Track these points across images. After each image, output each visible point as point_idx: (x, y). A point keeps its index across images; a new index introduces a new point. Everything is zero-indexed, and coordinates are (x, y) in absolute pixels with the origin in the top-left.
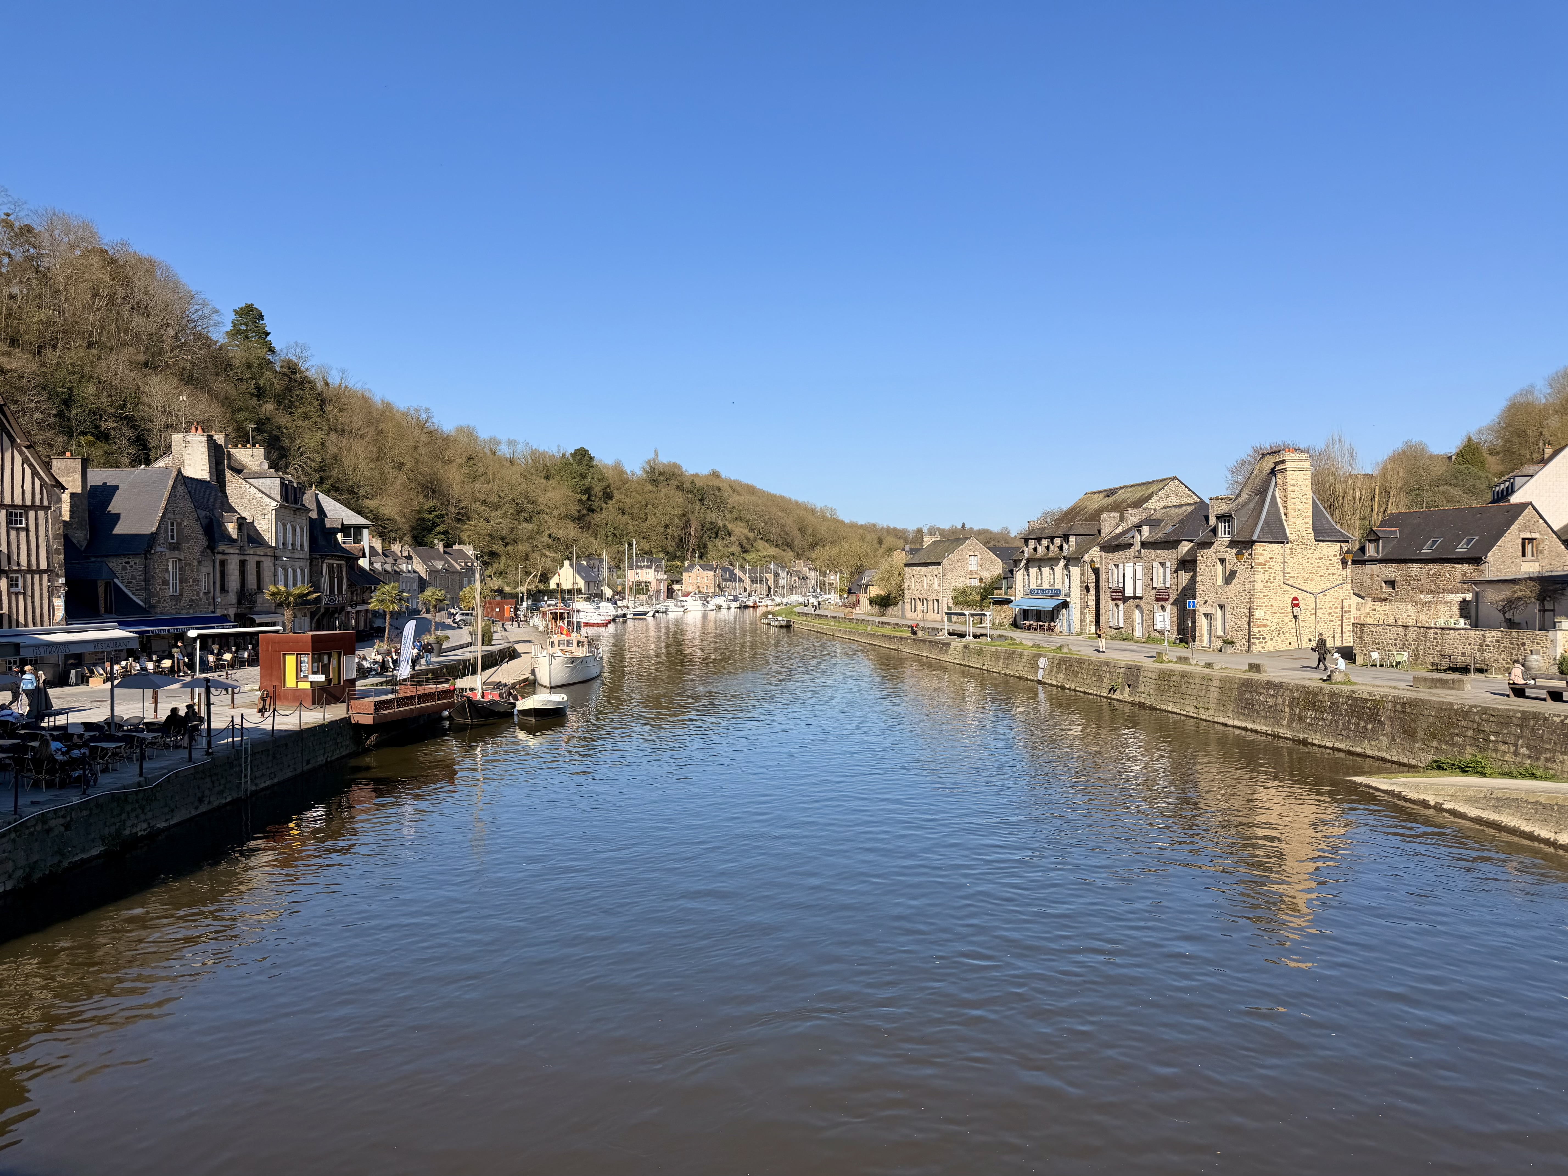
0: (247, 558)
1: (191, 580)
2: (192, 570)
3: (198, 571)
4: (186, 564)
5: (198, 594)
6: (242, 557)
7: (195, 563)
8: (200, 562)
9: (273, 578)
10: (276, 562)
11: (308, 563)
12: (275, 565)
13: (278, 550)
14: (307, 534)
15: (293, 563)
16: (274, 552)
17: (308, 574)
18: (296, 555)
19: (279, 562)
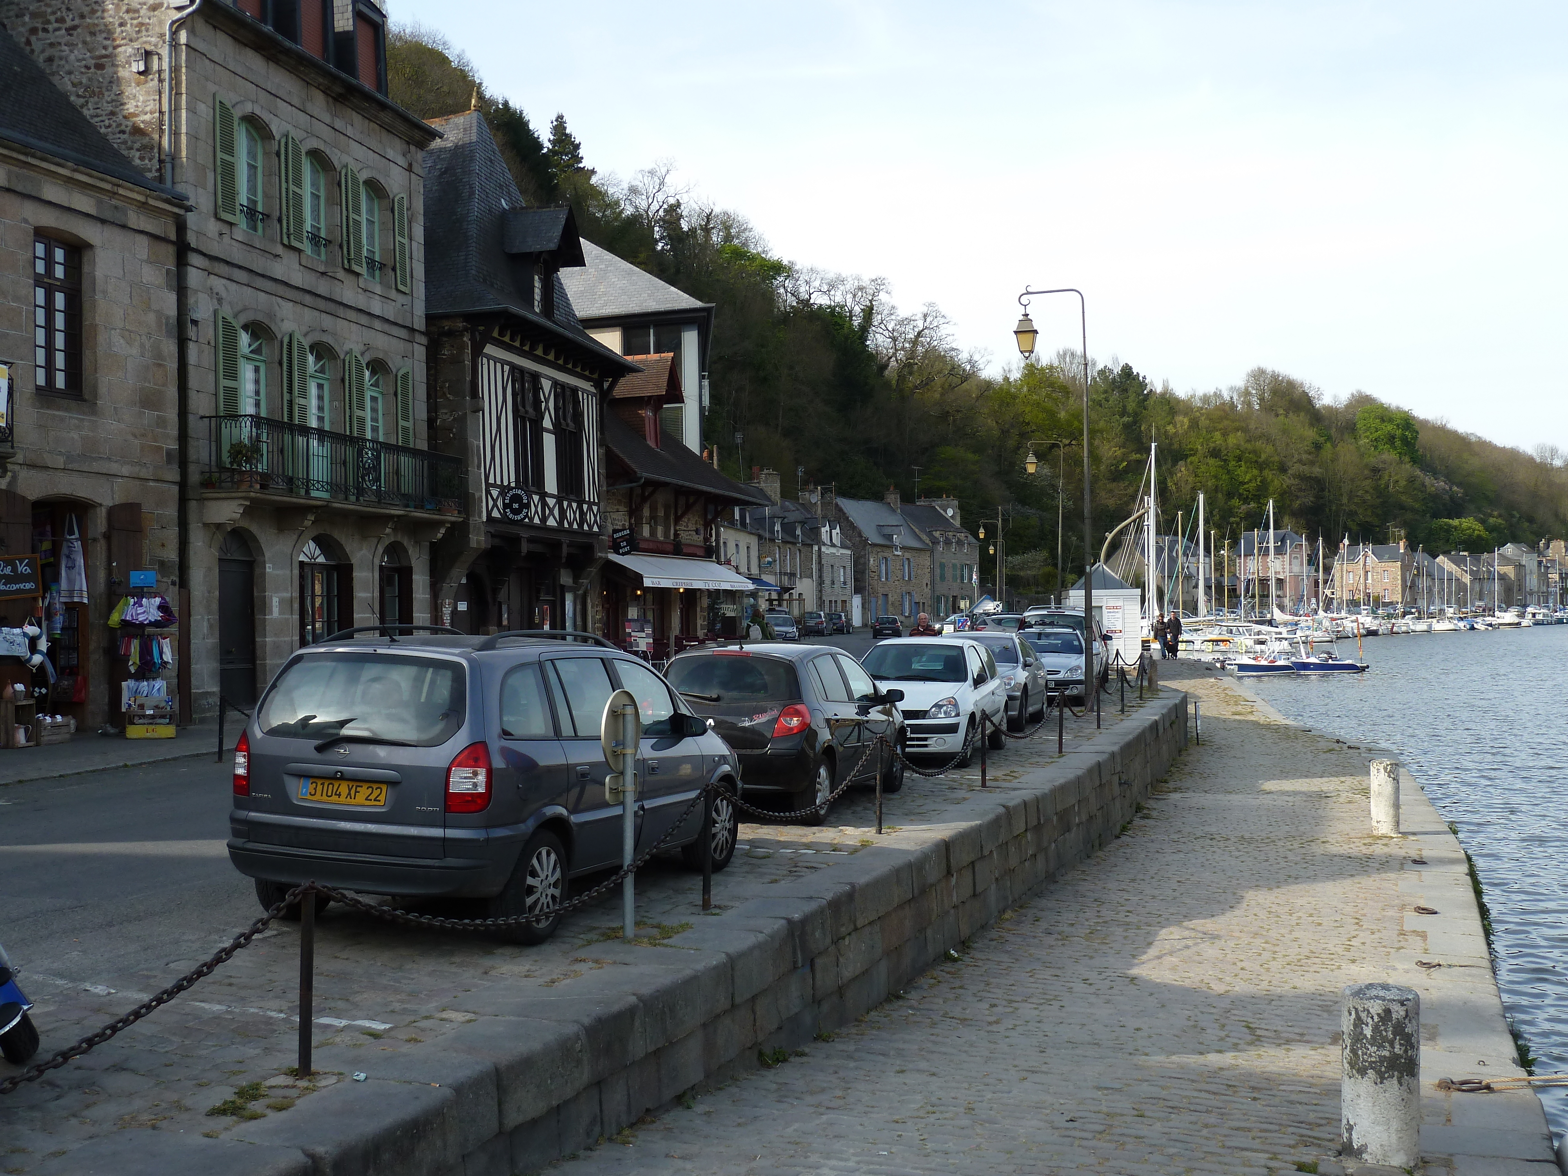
9: (170, 347)
10: (194, 277)
11: (420, 352)
12: (182, 291)
13: (212, 227)
14: (419, 232)
15: (327, 321)
16: (181, 227)
17: (421, 392)
18: (349, 293)
19: (217, 283)
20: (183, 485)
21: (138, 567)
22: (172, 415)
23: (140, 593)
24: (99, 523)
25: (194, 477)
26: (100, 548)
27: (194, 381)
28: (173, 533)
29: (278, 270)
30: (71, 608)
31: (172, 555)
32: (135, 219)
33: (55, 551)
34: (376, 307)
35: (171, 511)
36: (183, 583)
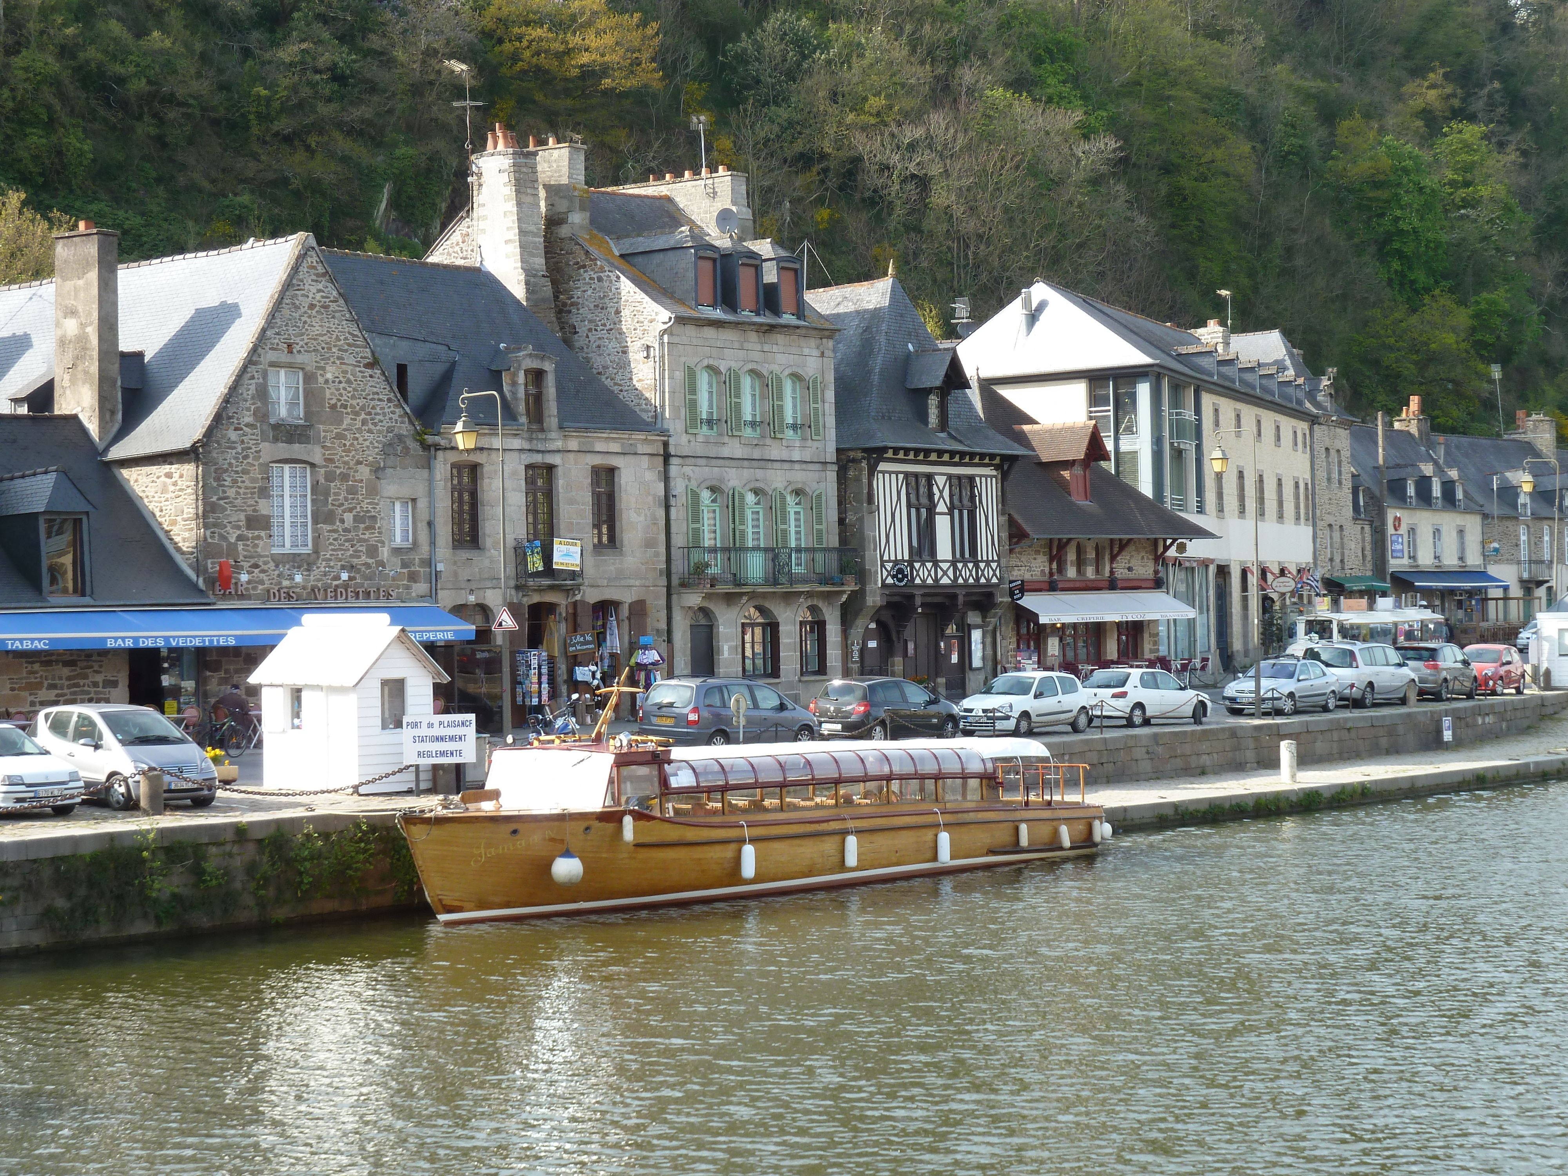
0: (555, 459)
1: (349, 517)
2: (352, 491)
3: (373, 491)
4: (330, 477)
5: (373, 551)
6: (538, 458)
7: (364, 472)
8: (378, 471)
9: (662, 513)
10: (674, 470)
11: (831, 475)
12: (666, 479)
13: (684, 438)
14: (830, 396)
15: (759, 473)
16: (666, 445)
17: (833, 503)
18: (775, 451)
19: (688, 470)
20: (669, 587)
21: (644, 634)
22: (662, 550)
23: (645, 648)
24: (625, 611)
25: (675, 581)
26: (626, 625)
27: (674, 529)
28: (663, 614)
29: (726, 452)
30: (612, 656)
31: (663, 626)
32: (641, 449)
33: (604, 626)
34: (796, 456)
35: (663, 602)
36: (670, 640)
